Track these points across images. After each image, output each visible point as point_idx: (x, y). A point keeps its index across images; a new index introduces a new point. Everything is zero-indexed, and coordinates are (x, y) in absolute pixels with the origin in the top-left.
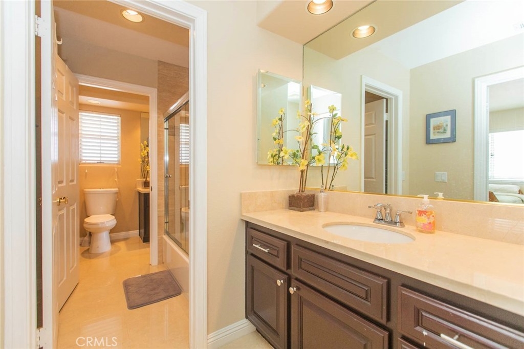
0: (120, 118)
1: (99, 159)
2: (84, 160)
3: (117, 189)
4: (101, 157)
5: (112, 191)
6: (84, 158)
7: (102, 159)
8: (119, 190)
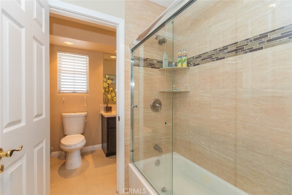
0: (88, 57)
1: (73, 89)
2: (62, 90)
3: (86, 113)
4: (74, 88)
5: (83, 115)
6: (62, 89)
7: (76, 89)
8: (87, 114)
